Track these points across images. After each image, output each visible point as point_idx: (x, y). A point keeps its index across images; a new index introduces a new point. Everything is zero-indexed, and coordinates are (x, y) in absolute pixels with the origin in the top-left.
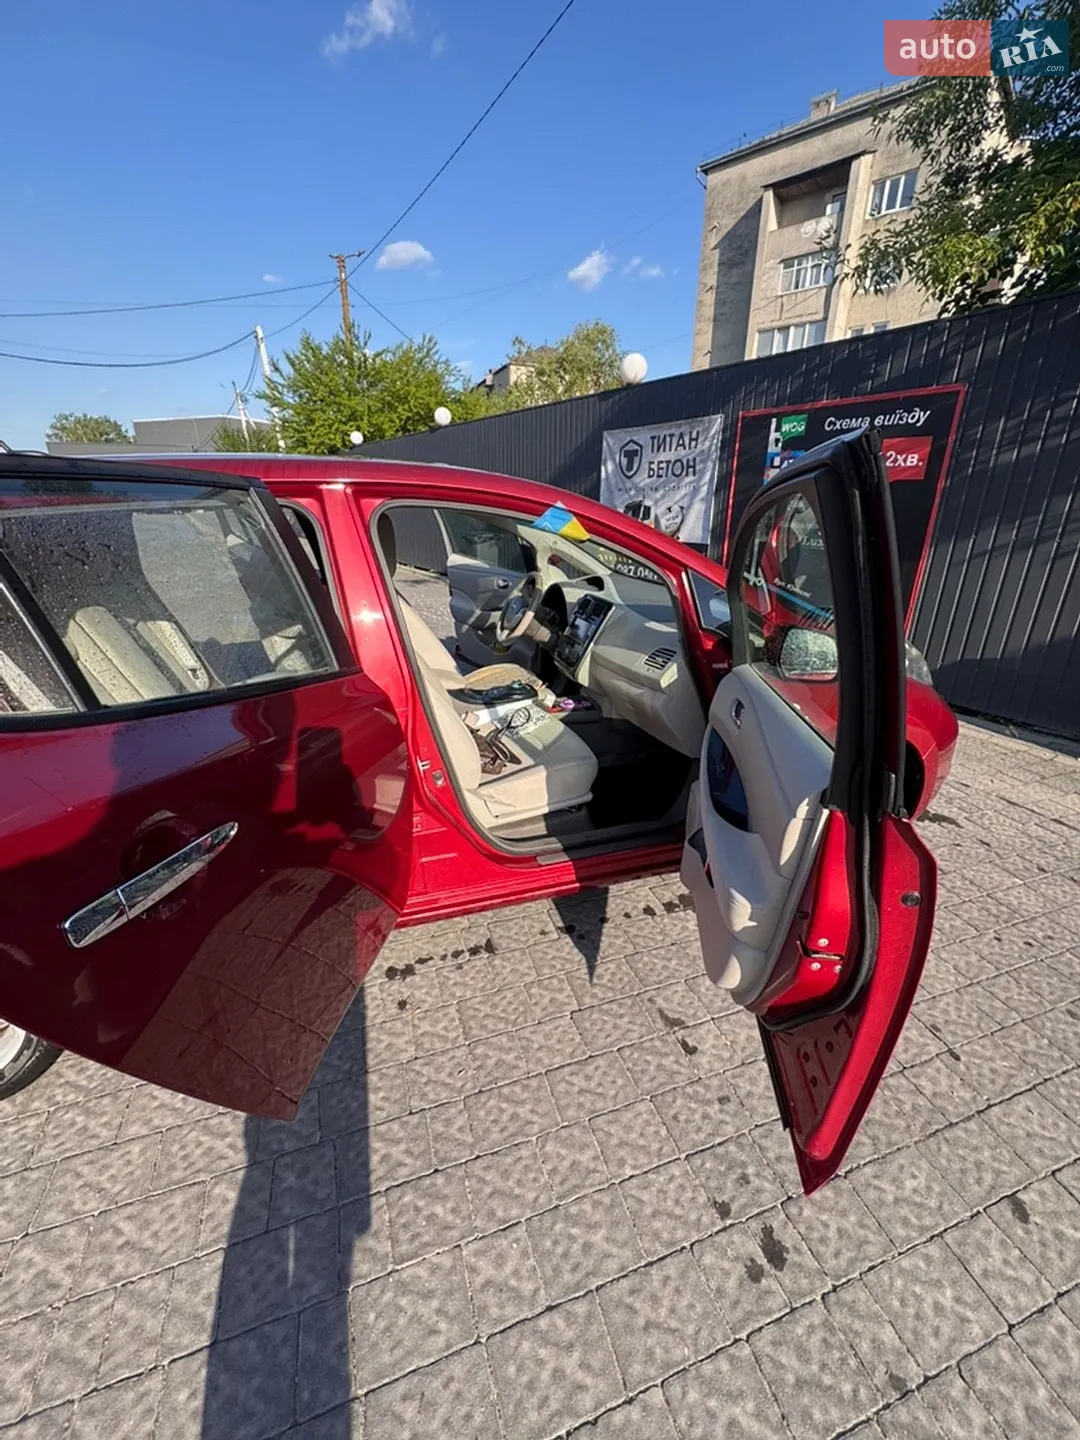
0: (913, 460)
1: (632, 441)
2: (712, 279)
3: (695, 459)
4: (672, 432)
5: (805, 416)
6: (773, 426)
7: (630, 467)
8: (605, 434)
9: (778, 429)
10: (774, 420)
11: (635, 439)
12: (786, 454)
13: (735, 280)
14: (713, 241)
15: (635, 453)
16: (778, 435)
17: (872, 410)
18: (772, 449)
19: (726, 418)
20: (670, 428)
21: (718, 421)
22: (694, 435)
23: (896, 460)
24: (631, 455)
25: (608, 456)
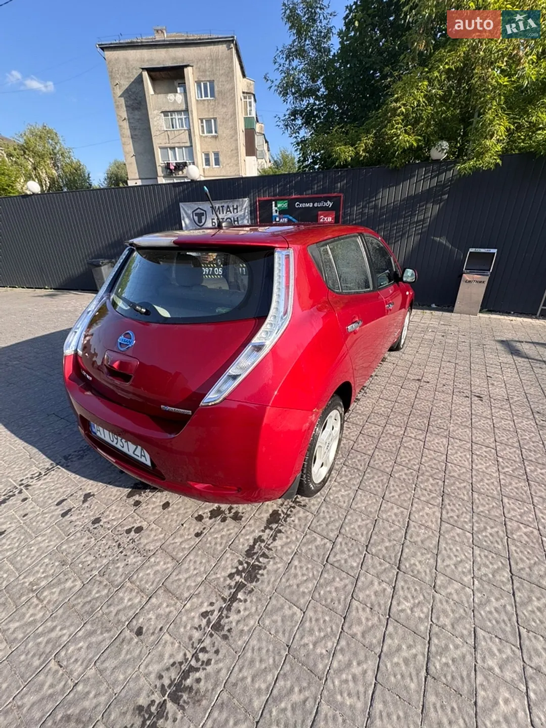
0: (330, 219)
1: (199, 208)
2: (124, 115)
3: (238, 218)
4: (223, 205)
5: (286, 201)
6: (274, 205)
7: (200, 221)
8: (181, 204)
9: (276, 206)
10: (274, 202)
11: (200, 207)
12: (281, 216)
13: (138, 117)
14: (119, 92)
15: (202, 214)
16: (276, 208)
17: (313, 200)
18: (274, 214)
19: (250, 201)
20: (222, 203)
21: (246, 201)
22: (235, 207)
23: (324, 219)
24: (200, 216)
25: (185, 215)
